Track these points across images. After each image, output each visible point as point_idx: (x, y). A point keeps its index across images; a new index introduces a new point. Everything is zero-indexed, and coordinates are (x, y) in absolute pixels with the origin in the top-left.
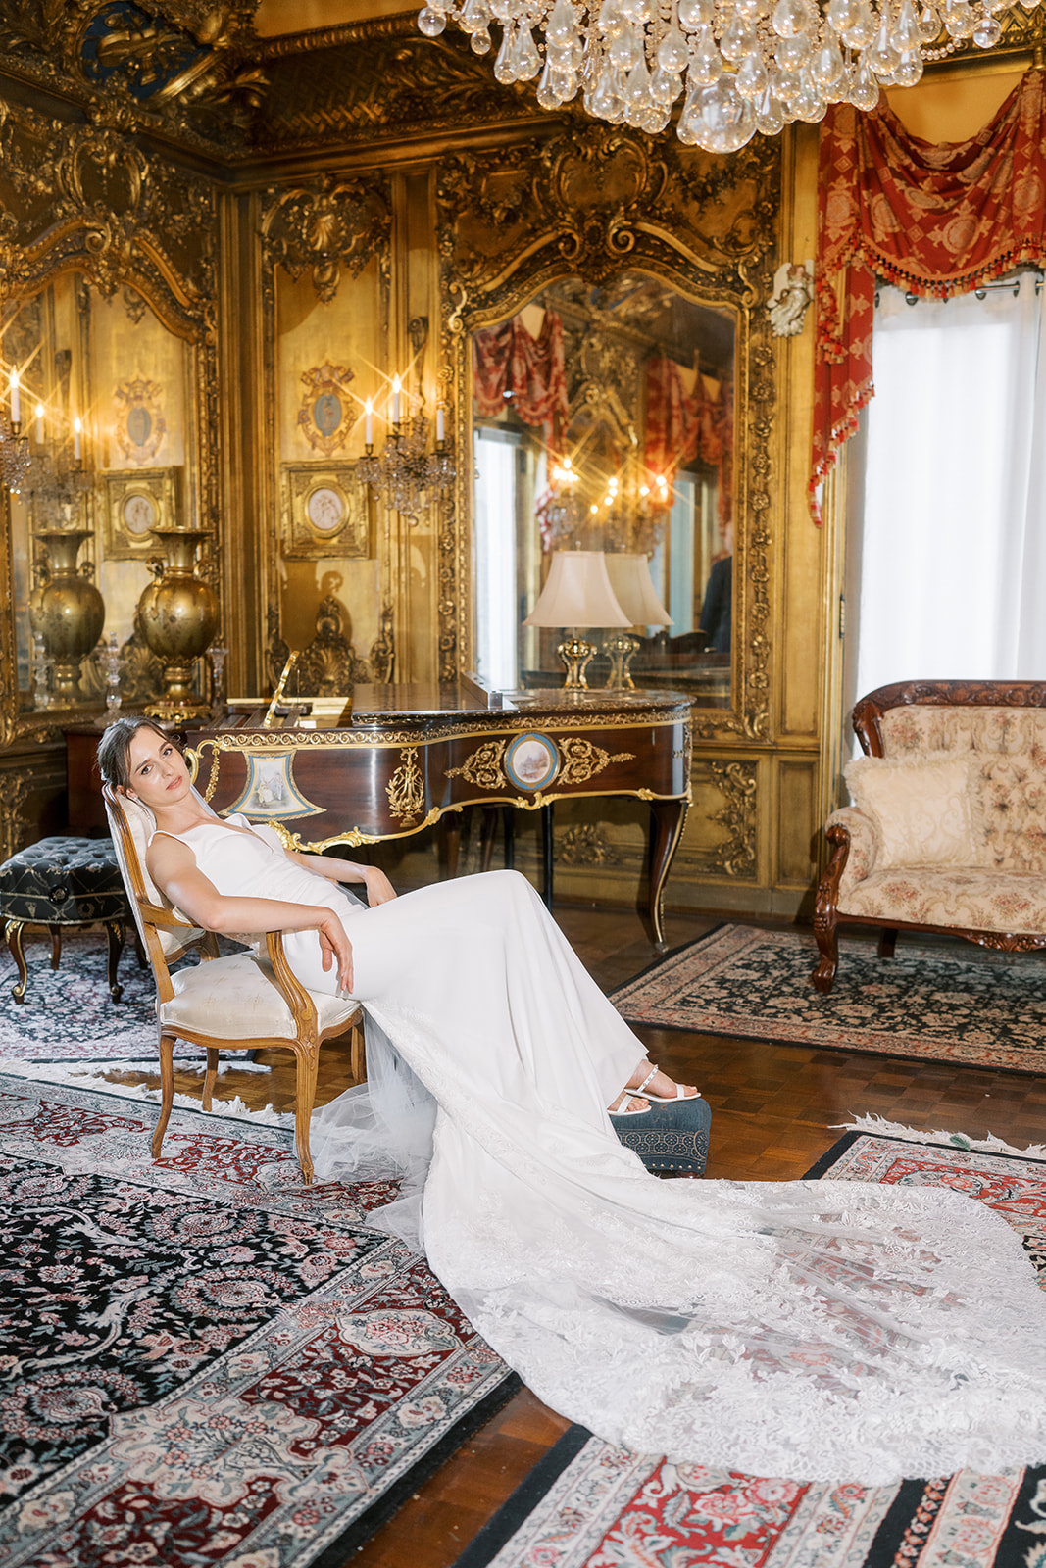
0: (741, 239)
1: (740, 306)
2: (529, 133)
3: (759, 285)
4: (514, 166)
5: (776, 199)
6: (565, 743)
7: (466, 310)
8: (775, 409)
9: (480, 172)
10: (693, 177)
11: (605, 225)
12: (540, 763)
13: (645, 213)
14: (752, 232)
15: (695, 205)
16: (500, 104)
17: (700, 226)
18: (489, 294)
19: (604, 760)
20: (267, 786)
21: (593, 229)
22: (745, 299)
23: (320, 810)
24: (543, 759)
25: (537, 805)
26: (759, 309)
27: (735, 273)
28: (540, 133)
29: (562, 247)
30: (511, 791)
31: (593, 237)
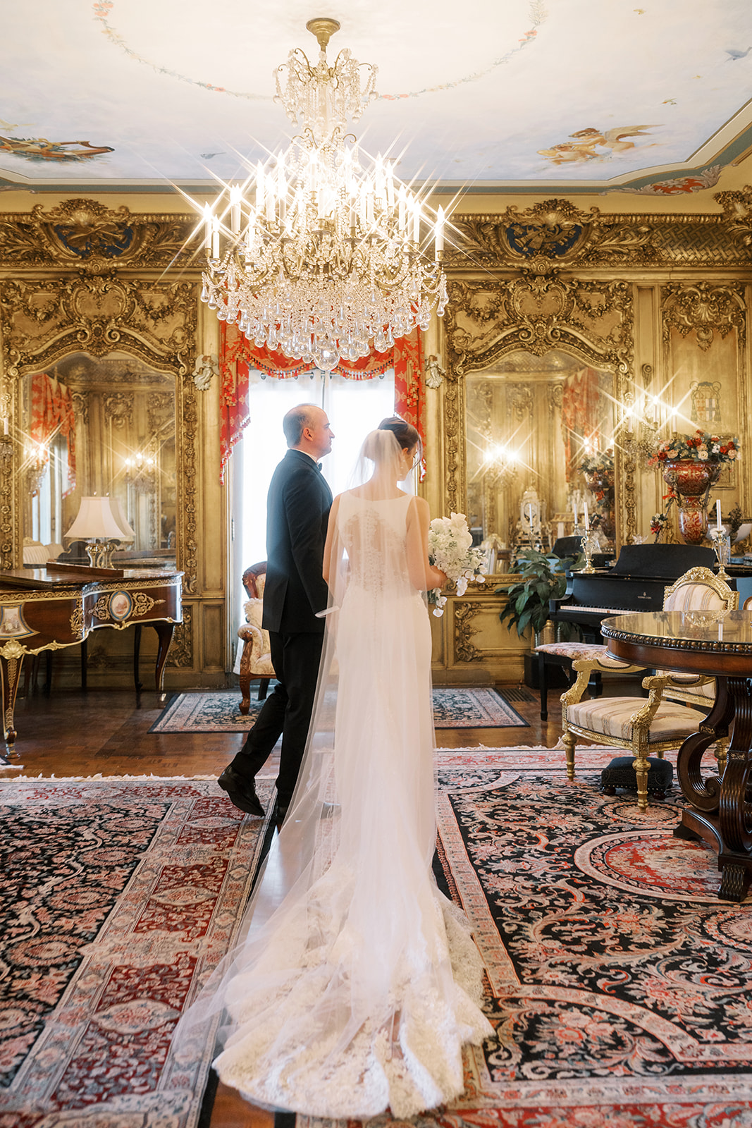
0: (177, 341)
1: (177, 373)
2: (59, 275)
3: (188, 364)
4: (49, 291)
5: (195, 322)
6: (135, 595)
7: (21, 364)
8: (197, 425)
9: (27, 292)
10: (151, 308)
11: (104, 328)
12: (124, 606)
13: (126, 323)
14: (183, 338)
15: (152, 322)
16: (43, 259)
17: (155, 332)
18: (34, 357)
19: (152, 603)
20: (10, 622)
21: (97, 329)
22: (181, 370)
23: (35, 633)
24: (125, 604)
25: (123, 628)
26: (188, 376)
27: (176, 357)
28: (64, 276)
29: (79, 336)
30: (112, 621)
31: (97, 332)
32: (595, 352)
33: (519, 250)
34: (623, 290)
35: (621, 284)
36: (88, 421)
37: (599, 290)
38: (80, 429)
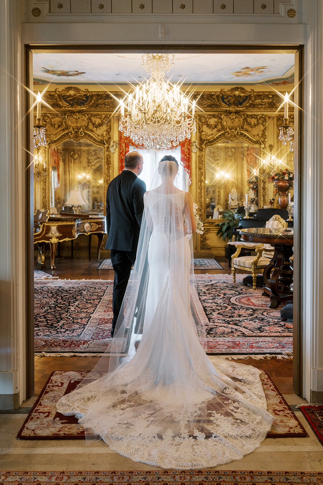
0: (104, 135)
1: (104, 147)
2: (63, 112)
3: (108, 144)
4: (59, 118)
5: (110, 129)
6: (92, 224)
7: (49, 143)
8: (111, 165)
9: (52, 118)
10: (95, 124)
11: (79, 131)
12: (88, 227)
13: (86, 129)
14: (106, 134)
15: (95, 129)
16: (58, 107)
17: (96, 132)
18: (54, 141)
19: (97, 226)
20: (53, 231)
21: (76, 131)
22: (105, 146)
23: (61, 235)
25: (88, 235)
26: (108, 148)
27: (103, 141)
28: (65, 112)
29: (70, 134)
30: (84, 232)
31: (76, 132)
32: (252, 140)
33: (226, 103)
34: (263, 118)
35: (262, 116)
36: (64, 161)
37: (254, 118)
38: (61, 164)
